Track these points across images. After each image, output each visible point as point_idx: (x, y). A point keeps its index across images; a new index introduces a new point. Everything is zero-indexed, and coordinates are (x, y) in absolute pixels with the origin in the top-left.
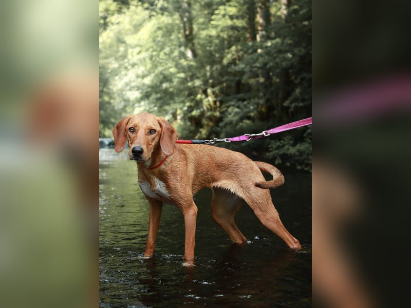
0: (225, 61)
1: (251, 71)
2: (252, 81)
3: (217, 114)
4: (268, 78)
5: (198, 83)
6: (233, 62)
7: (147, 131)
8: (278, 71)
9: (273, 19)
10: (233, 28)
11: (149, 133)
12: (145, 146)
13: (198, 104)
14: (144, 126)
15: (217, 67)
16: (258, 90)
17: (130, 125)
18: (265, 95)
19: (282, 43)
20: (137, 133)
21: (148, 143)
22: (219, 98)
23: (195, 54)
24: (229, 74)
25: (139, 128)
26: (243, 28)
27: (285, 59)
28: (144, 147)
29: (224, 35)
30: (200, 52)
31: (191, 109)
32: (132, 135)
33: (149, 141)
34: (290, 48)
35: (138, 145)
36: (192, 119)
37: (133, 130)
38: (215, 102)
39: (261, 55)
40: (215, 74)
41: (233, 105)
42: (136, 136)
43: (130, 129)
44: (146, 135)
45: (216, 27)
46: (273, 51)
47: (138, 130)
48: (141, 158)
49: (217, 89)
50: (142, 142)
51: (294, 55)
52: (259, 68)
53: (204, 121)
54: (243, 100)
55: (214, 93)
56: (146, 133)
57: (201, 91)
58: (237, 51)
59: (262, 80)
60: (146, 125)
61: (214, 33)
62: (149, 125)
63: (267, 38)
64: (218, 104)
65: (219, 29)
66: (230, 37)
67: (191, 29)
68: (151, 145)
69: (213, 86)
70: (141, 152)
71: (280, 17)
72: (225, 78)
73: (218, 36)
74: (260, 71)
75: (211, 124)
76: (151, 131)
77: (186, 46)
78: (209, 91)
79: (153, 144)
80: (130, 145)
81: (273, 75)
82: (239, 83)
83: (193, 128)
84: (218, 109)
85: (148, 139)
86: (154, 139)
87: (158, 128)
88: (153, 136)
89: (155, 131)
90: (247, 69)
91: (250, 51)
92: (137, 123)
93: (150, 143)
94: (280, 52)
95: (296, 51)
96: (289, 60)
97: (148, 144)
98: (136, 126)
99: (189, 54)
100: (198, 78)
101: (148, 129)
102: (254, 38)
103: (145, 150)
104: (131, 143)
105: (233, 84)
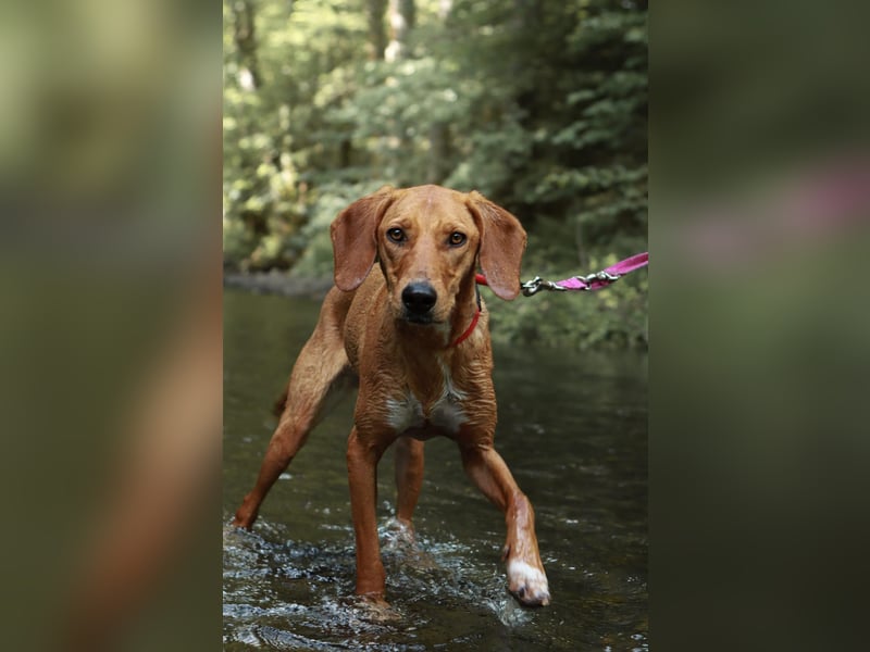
0: (320, 100)
1: (370, 123)
2: (374, 145)
3: (299, 209)
4: (406, 140)
5: (261, 141)
6: (337, 102)
7: (443, 238)
8: (425, 125)
9: (421, 19)
10: (340, 32)
11: (446, 243)
12: (440, 280)
13: (261, 186)
14: (434, 225)
15: (302, 111)
16: (386, 163)
17: (391, 222)
18: (397, 173)
19: (437, 69)
20: (412, 246)
21: (446, 271)
22: (305, 176)
23: (258, 81)
24: (327, 126)
25: (418, 230)
26: (359, 33)
27: (440, 102)
28: (437, 284)
29: (322, 45)
30: (268, 76)
31: (245, 195)
32: (398, 251)
33: (447, 267)
34: (453, 81)
35: (420, 280)
36: (247, 216)
37: (401, 234)
38: (297, 184)
39: (393, 92)
40: (299, 126)
41: (332, 192)
42: (413, 254)
43: (391, 232)
44: (440, 248)
45: (302, 26)
46: (418, 84)
47: (416, 237)
48: (431, 316)
49: (302, 156)
50: (430, 271)
51: (460, 95)
52: (387, 118)
53: (273, 223)
54: (353, 182)
55: (295, 164)
56: (439, 243)
57: (267, 158)
58: (346, 80)
59: (394, 143)
60: (437, 223)
61: (298, 38)
62: (445, 221)
63: (408, 55)
64: (303, 187)
65: (310, 31)
66: (332, 49)
67: (251, 28)
68: (453, 276)
69: (294, 149)
70: (430, 299)
71: (434, 15)
72: (320, 134)
73: (307, 47)
74: (390, 124)
75: (286, 228)
76: (453, 238)
77: (240, 62)
78: (286, 159)
79: (459, 273)
80: (394, 279)
81: (416, 134)
82: (347, 147)
83: (248, 235)
84: (302, 199)
85: (444, 261)
86: (459, 261)
87: (469, 228)
88: (458, 251)
89: (463, 236)
90: (362, 119)
91: (370, 80)
92: (411, 217)
93: (451, 271)
94: (430, 87)
95: (464, 86)
96: (449, 104)
97: (447, 276)
98: (409, 227)
99: (246, 79)
100: (261, 131)
101: (445, 232)
102: (380, 55)
103: (441, 293)
104: (398, 274)
105: (336, 148)
